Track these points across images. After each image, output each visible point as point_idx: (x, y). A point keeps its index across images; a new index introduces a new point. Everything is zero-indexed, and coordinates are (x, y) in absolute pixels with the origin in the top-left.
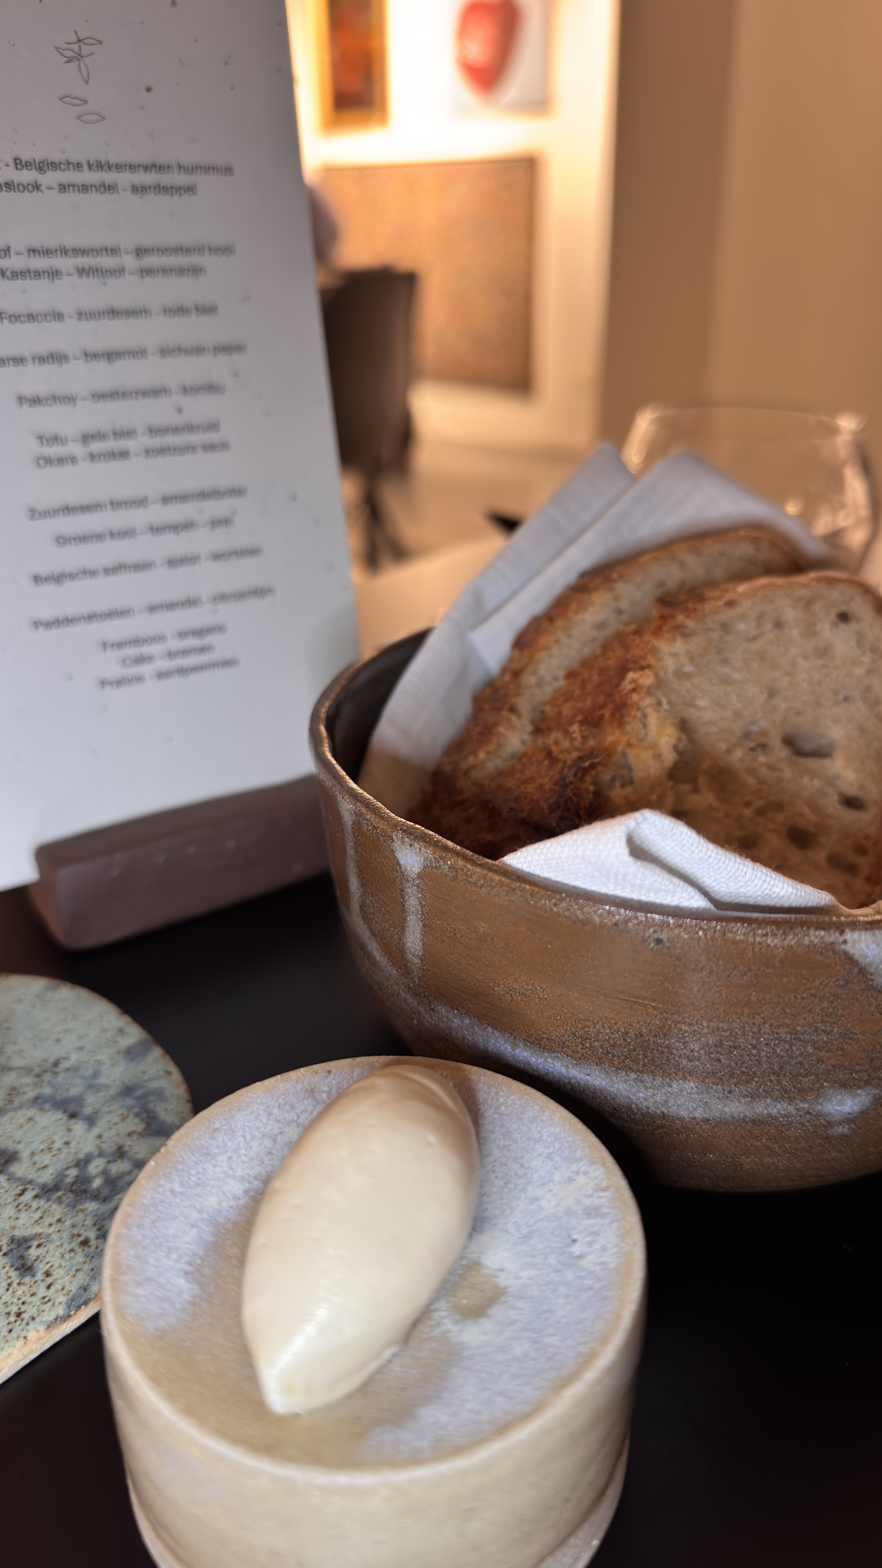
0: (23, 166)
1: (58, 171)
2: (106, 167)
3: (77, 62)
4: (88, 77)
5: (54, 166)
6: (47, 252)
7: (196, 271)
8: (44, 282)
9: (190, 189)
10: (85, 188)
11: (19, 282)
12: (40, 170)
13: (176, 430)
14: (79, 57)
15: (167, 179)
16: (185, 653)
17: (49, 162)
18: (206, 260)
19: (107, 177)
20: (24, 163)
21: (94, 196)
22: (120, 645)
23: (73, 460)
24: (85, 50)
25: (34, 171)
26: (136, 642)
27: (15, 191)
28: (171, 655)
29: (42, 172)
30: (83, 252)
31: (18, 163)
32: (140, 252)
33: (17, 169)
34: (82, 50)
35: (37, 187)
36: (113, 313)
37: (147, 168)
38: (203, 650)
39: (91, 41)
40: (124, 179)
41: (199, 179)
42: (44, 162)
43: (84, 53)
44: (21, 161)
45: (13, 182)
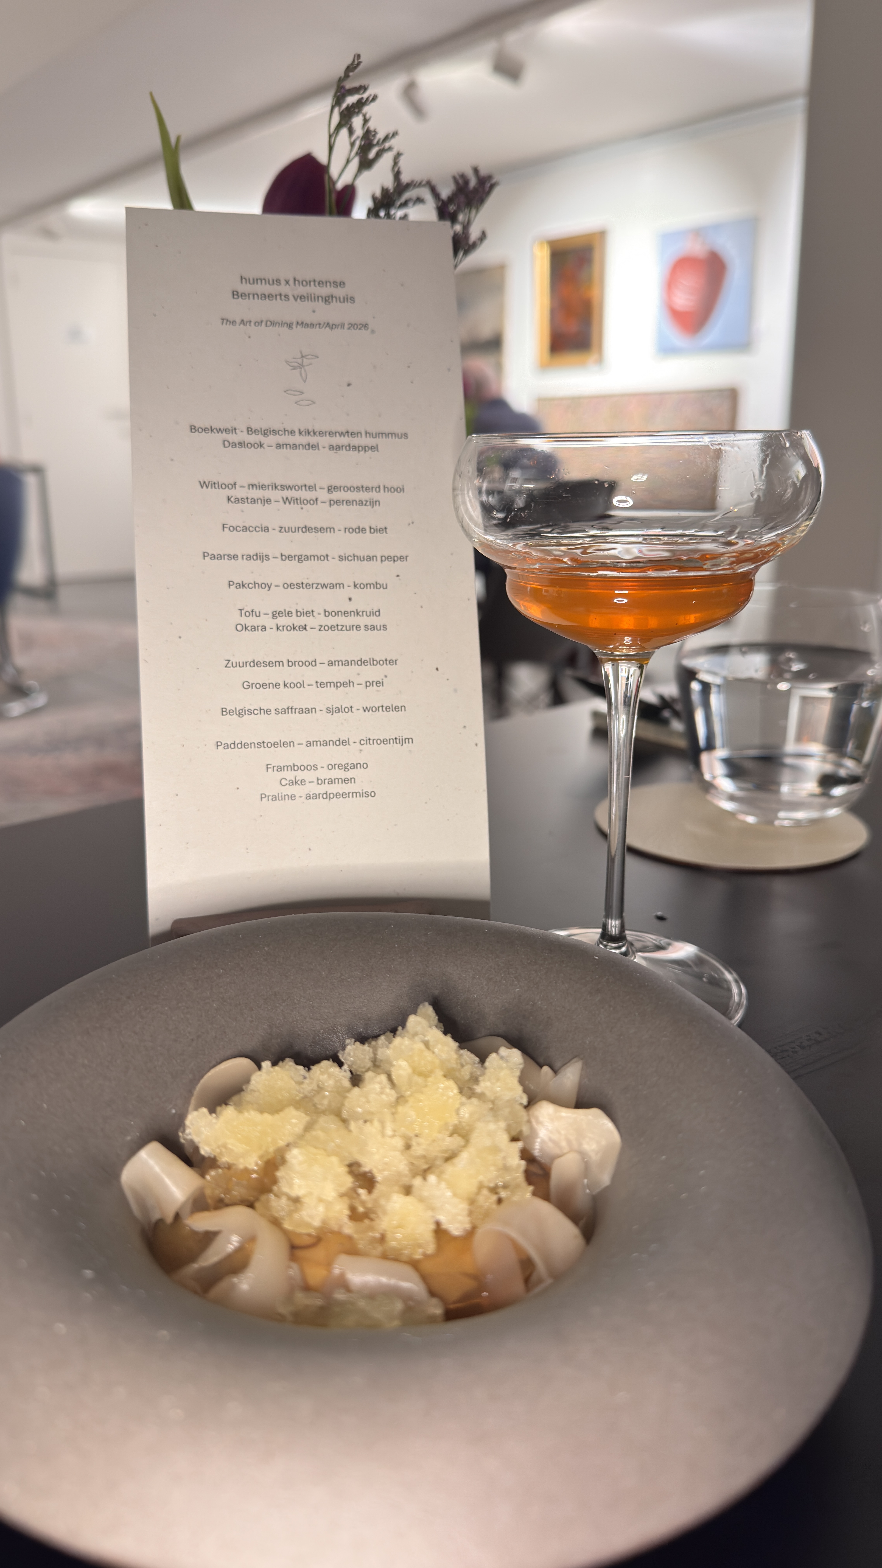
0: (253, 432)
1: (277, 435)
2: (312, 433)
3: (299, 370)
4: (306, 378)
5: (275, 432)
6: (262, 487)
7: (373, 503)
8: (259, 505)
9: (374, 448)
10: (295, 447)
11: (240, 506)
12: (265, 435)
13: (345, 613)
14: (301, 366)
15: (355, 441)
16: (331, 781)
17: (272, 430)
18: (381, 496)
19: (313, 440)
20: (253, 431)
21: (301, 451)
22: (280, 769)
23: (264, 628)
24: (306, 361)
25: (260, 435)
26: (293, 767)
27: (245, 447)
28: (320, 781)
29: (266, 436)
30: (289, 488)
31: (249, 430)
32: (331, 489)
33: (248, 434)
34: (304, 363)
35: (261, 445)
36: (307, 529)
37: (342, 434)
38: (346, 781)
39: (310, 357)
40: (325, 441)
41: (380, 442)
42: (267, 430)
43: (305, 364)
44: (252, 429)
45: (244, 442)
